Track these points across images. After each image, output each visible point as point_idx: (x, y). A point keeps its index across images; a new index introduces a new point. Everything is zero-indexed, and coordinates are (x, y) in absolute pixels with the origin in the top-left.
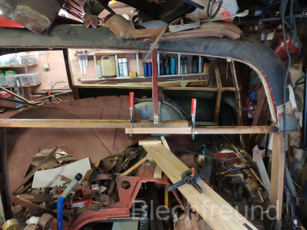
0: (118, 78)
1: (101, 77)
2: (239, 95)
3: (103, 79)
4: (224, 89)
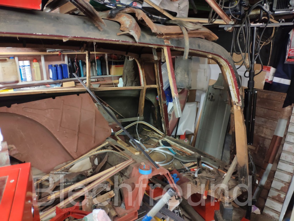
0: (20, 83)
2: (161, 91)
3: (1, 86)
4: (148, 87)
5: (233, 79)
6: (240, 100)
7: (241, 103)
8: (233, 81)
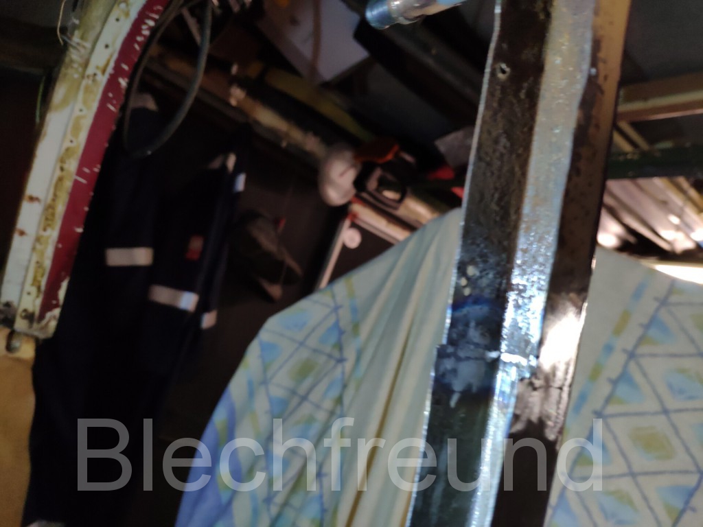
5: (80, 172)
6: (57, 306)
7: (53, 324)
8: (68, 184)
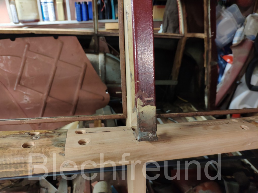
0: (41, 23)
1: (17, 21)
2: (210, 44)
3: (21, 24)
4: (190, 35)
